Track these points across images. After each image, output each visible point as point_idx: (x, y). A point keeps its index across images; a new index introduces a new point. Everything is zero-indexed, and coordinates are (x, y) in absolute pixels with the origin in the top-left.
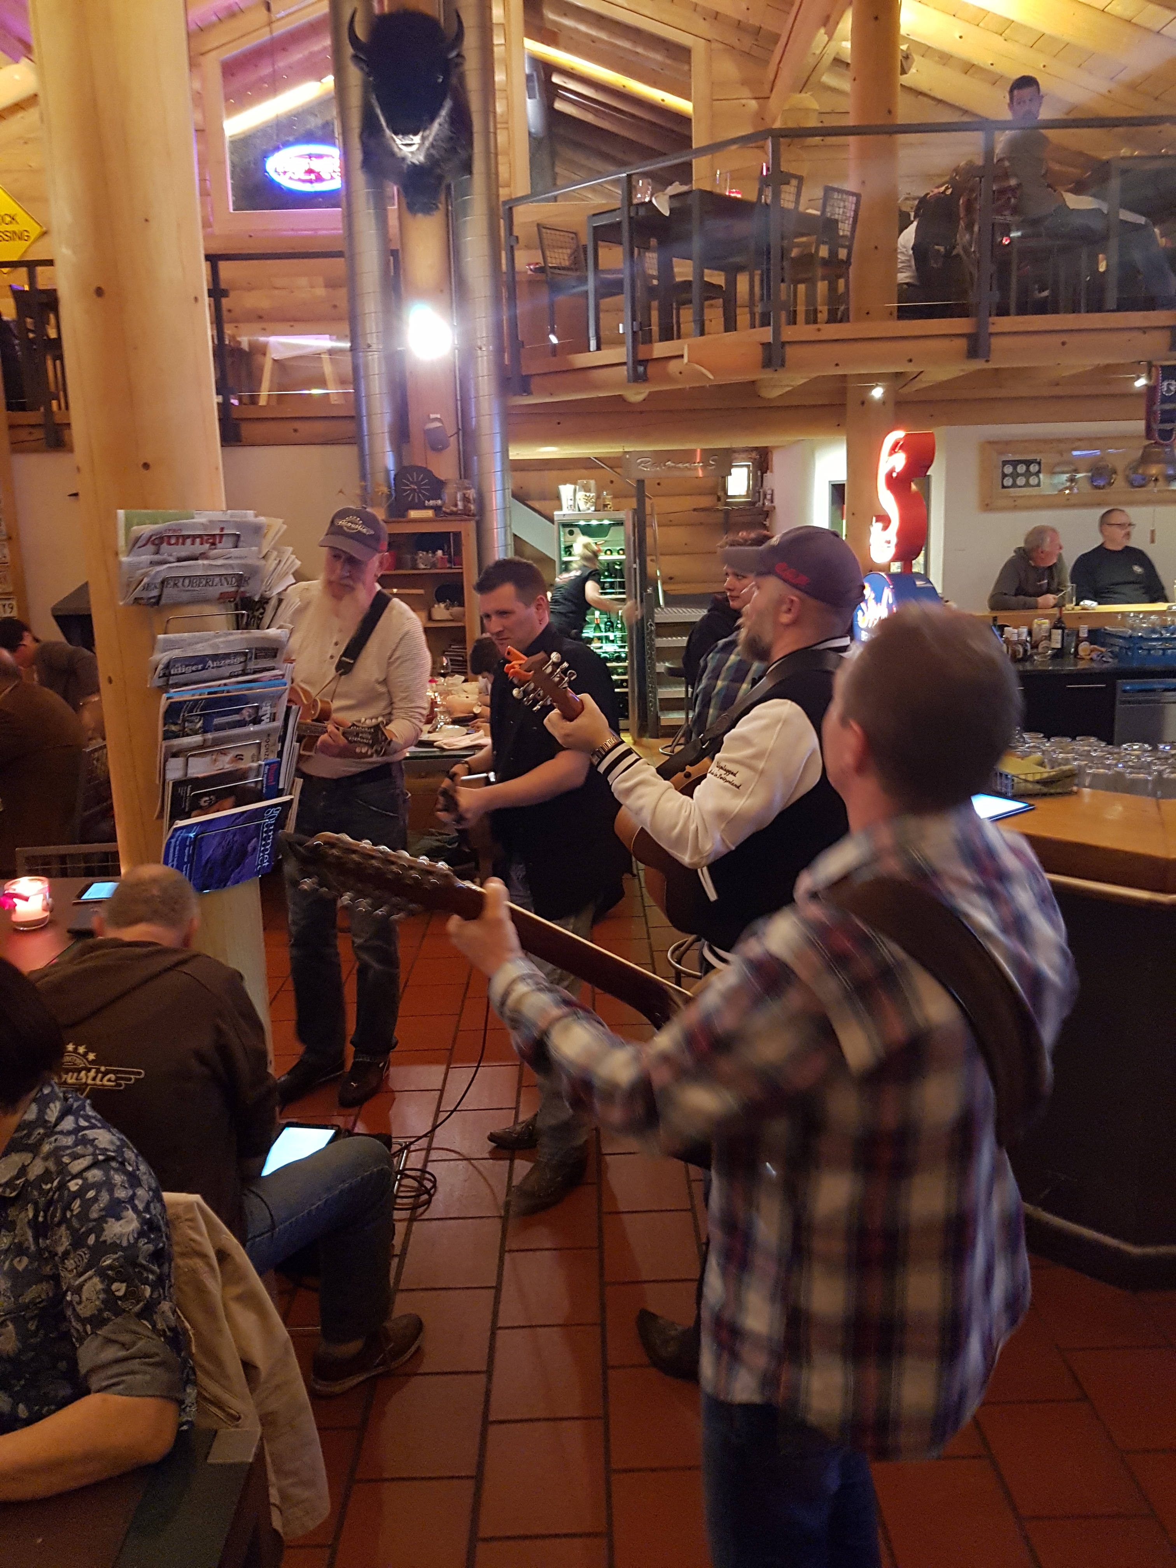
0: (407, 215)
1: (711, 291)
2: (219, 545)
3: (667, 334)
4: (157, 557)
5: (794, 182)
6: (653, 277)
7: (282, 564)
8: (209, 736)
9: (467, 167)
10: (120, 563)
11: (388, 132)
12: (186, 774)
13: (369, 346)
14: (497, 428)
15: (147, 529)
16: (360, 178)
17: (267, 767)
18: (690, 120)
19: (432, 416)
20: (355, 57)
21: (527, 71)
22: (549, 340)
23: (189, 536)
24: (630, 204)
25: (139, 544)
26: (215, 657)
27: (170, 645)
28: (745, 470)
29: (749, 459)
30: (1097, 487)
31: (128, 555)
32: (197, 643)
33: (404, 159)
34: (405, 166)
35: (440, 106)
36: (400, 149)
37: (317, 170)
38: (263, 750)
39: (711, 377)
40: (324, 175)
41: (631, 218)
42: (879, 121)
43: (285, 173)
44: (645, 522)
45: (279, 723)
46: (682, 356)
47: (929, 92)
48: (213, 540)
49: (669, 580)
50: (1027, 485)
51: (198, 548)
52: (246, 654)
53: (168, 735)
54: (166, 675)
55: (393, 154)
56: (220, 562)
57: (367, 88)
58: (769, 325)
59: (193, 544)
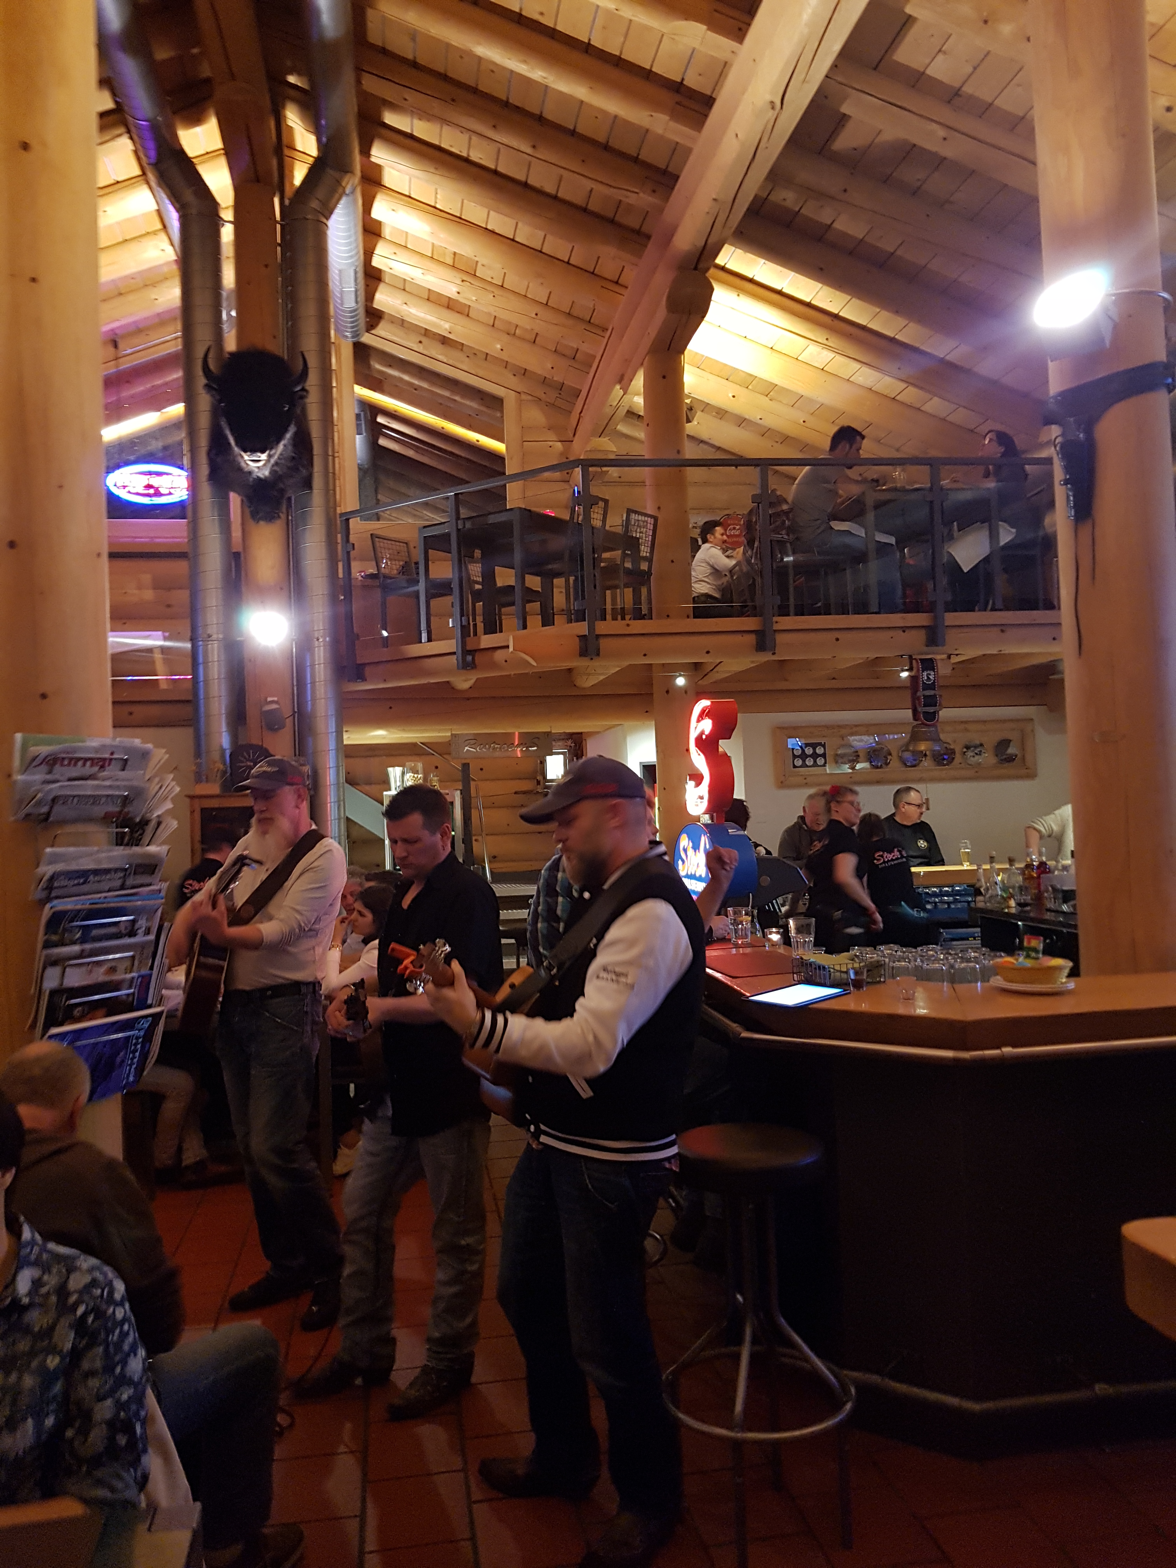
0: (251, 523)
1: (530, 595)
2: (107, 768)
3: (492, 627)
4: (49, 777)
5: (601, 504)
6: (478, 583)
7: (163, 788)
8: (88, 946)
9: (308, 484)
10: (15, 782)
11: (236, 450)
12: (62, 984)
13: (210, 636)
14: (331, 711)
15: (44, 750)
16: (206, 490)
17: (140, 980)
18: (504, 459)
19: (269, 699)
20: (208, 387)
21: (357, 411)
22: (382, 634)
23: (81, 759)
24: (458, 518)
25: (35, 764)
26: (96, 872)
27: (55, 859)
28: (561, 757)
29: (565, 747)
30: (877, 767)
31: (23, 774)
32: (81, 857)
33: (250, 473)
34: (251, 479)
35: (286, 430)
36: (247, 464)
37: (156, 485)
38: (136, 963)
39: (535, 664)
40: (162, 491)
41: (458, 530)
42: (672, 455)
43: (124, 487)
44: (470, 804)
45: (152, 937)
46: (508, 647)
47: (709, 441)
48: (103, 763)
49: (493, 858)
50: (815, 765)
51: (88, 770)
52: (126, 870)
53: (47, 945)
54: (49, 888)
55: (240, 469)
56: (107, 783)
57: (216, 413)
58: (585, 621)
59: (84, 765)
